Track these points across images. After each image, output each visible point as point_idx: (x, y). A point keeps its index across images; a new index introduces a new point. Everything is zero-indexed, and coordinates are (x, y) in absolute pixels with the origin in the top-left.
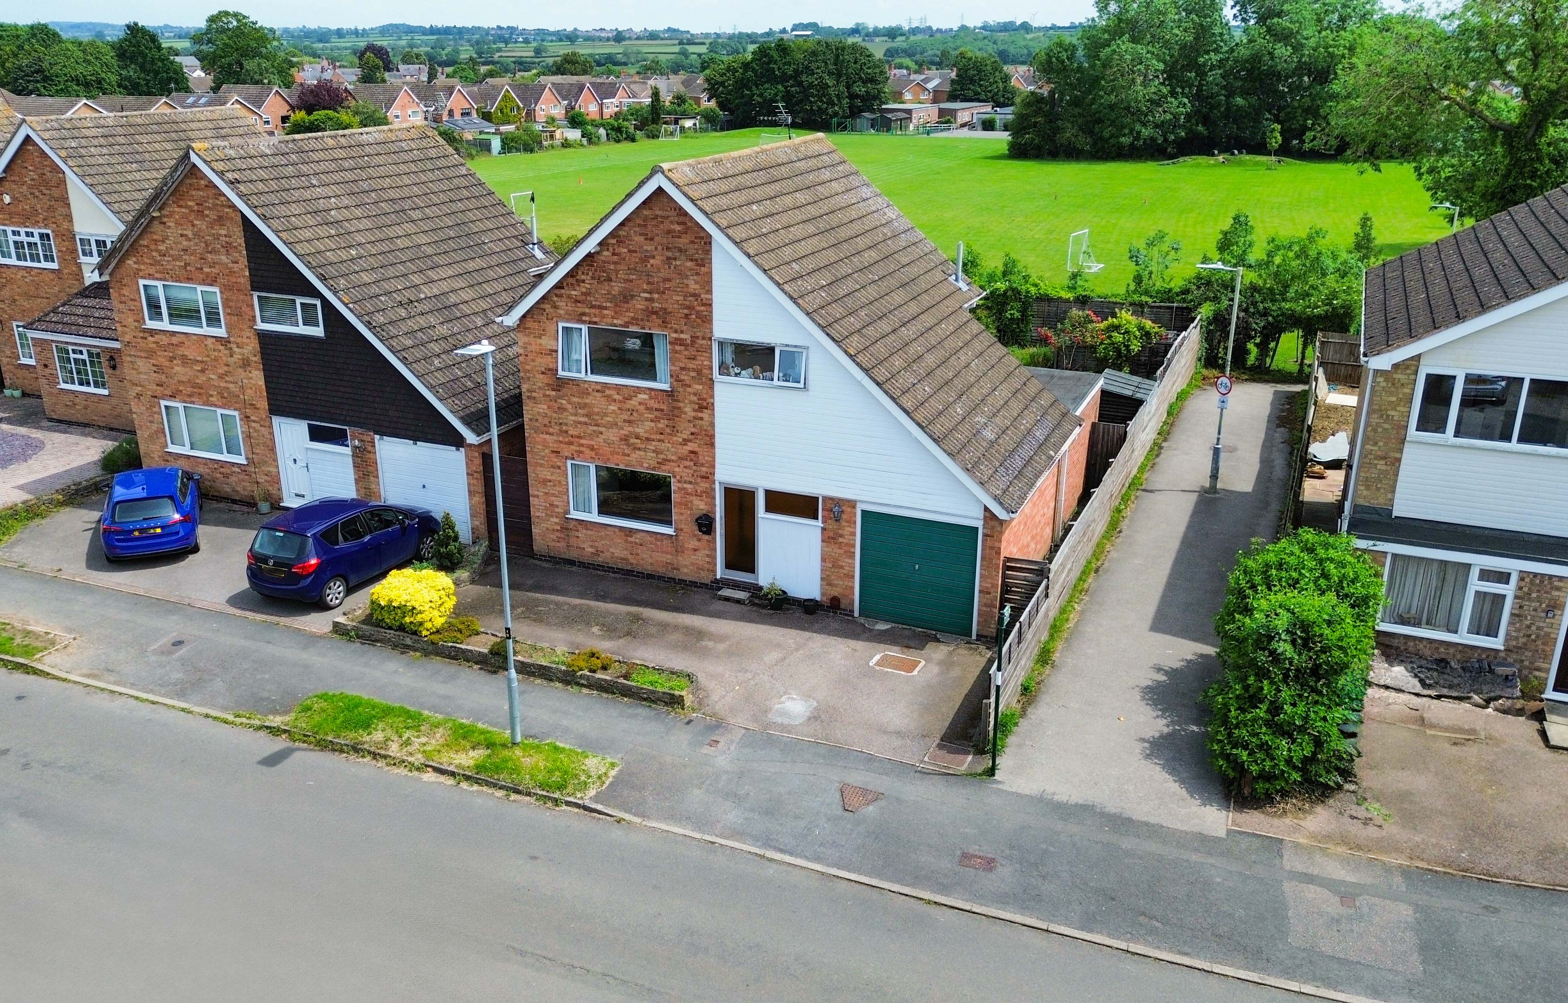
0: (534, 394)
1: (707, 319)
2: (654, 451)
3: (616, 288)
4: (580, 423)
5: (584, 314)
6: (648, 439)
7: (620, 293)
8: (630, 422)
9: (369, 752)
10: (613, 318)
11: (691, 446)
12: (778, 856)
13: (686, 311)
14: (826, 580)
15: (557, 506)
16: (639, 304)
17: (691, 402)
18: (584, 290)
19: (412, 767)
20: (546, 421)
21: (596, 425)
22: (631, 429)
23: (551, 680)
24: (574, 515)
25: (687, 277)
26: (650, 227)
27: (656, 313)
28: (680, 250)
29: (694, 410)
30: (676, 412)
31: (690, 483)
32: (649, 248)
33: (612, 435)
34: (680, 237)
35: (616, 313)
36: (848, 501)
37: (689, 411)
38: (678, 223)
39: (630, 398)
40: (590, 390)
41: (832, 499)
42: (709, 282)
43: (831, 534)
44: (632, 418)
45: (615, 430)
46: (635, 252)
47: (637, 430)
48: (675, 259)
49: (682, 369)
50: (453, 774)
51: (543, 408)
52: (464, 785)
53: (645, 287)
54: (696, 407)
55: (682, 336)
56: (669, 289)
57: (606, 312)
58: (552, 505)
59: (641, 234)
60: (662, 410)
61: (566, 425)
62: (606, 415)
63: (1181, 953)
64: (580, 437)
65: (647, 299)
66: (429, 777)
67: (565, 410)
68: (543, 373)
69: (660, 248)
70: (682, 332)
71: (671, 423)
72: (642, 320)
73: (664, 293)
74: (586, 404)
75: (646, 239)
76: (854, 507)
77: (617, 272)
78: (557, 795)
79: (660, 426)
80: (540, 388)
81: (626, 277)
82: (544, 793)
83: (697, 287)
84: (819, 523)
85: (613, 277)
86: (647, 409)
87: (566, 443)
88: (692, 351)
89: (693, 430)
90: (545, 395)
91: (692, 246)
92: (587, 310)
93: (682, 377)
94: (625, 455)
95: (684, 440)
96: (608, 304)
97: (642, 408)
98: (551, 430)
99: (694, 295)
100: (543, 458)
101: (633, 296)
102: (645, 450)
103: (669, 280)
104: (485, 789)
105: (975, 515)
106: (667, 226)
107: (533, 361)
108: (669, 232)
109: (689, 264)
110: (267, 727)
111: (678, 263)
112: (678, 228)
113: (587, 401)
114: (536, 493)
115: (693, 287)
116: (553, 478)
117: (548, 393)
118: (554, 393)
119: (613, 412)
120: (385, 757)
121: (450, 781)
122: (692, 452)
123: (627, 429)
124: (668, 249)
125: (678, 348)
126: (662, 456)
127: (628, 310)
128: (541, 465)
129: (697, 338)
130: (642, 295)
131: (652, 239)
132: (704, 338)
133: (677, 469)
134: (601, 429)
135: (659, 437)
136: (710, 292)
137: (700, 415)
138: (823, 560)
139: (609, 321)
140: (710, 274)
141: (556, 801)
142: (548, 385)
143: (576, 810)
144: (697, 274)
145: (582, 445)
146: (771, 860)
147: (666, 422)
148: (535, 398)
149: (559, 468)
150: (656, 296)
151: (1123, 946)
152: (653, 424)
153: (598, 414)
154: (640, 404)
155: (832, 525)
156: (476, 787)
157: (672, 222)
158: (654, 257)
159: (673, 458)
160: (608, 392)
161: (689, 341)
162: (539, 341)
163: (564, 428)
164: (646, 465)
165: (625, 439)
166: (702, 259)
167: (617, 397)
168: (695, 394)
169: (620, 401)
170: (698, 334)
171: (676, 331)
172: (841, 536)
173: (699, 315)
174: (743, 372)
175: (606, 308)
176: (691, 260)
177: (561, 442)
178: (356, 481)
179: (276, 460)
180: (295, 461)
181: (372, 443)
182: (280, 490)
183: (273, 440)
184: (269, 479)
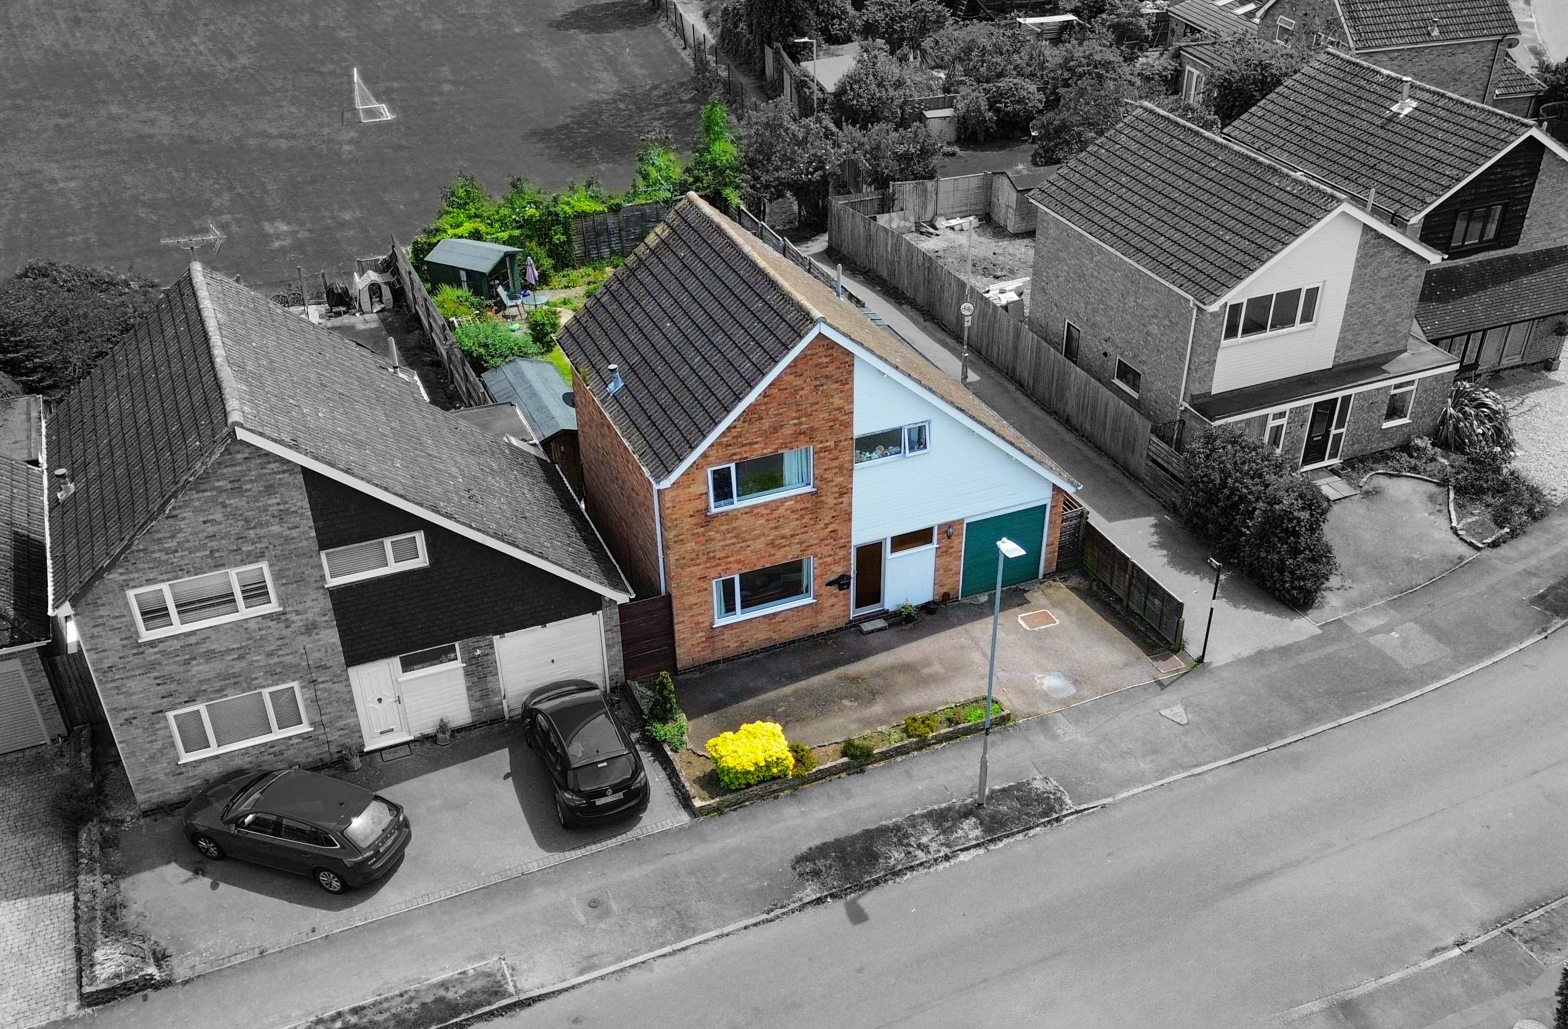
0: (681, 537)
1: (849, 425)
2: (798, 543)
3: (767, 424)
4: (728, 545)
5: (735, 454)
6: (792, 536)
7: (770, 427)
8: (776, 528)
10: (763, 449)
11: (831, 528)
13: (831, 424)
14: (937, 583)
15: (703, 622)
16: (788, 431)
17: (833, 493)
18: (735, 434)
20: (693, 556)
21: (744, 541)
22: (777, 533)
24: (719, 622)
25: (832, 397)
26: (799, 366)
27: (804, 433)
28: (827, 377)
29: (836, 498)
30: (819, 506)
31: (830, 555)
32: (798, 383)
33: (759, 544)
34: (827, 367)
35: (766, 444)
36: (958, 521)
37: (831, 501)
38: (826, 356)
39: (777, 508)
40: (739, 515)
41: (945, 524)
42: (852, 396)
43: (944, 549)
44: (779, 524)
45: (762, 539)
46: (786, 389)
47: (783, 532)
48: (822, 385)
49: (825, 470)
51: (691, 545)
53: (794, 415)
54: (837, 495)
55: (827, 444)
56: (816, 411)
57: (756, 446)
58: (697, 623)
59: (791, 374)
60: (806, 508)
61: (714, 551)
62: (754, 530)
64: (727, 557)
65: (795, 425)
67: (713, 539)
68: (691, 516)
69: (808, 380)
70: (827, 441)
71: (814, 515)
72: (791, 442)
73: (811, 415)
74: (734, 528)
75: (796, 377)
76: (962, 523)
77: (767, 410)
78: (1055, 815)
79: (804, 521)
80: (688, 530)
81: (777, 412)
83: (842, 401)
84: (935, 545)
85: (764, 416)
86: (793, 512)
87: (713, 567)
88: (835, 453)
89: (834, 514)
90: (693, 535)
91: (837, 371)
92: (738, 450)
93: (826, 476)
94: (770, 555)
95: (826, 524)
96: (759, 439)
97: (788, 512)
98: (698, 561)
99: (839, 409)
100: (689, 588)
101: (782, 427)
102: (790, 545)
103: (817, 403)
105: (1046, 496)
106: (816, 360)
107: (681, 509)
108: (817, 365)
109: (835, 386)
110: (809, 903)
111: (825, 387)
112: (825, 360)
113: (734, 525)
114: (681, 619)
115: (837, 401)
116: (700, 600)
117: (695, 531)
118: (702, 529)
119: (761, 525)
122: (832, 532)
123: (774, 533)
124: (816, 379)
125: (822, 455)
126: (804, 545)
127: (778, 438)
128: (688, 594)
129: (841, 441)
130: (791, 422)
131: (801, 375)
132: (846, 440)
133: (819, 550)
134: (748, 543)
135: (803, 530)
136: (852, 402)
137: (840, 500)
138: (936, 570)
139: (759, 452)
140: (852, 389)
141: (1057, 820)
142: (695, 525)
144: (841, 392)
145: (730, 562)
147: (810, 516)
148: (682, 540)
149: (706, 589)
150: (804, 419)
152: (798, 522)
153: (746, 531)
154: (786, 510)
155: (945, 542)
157: (820, 357)
158: (802, 389)
159: (815, 542)
160: (756, 511)
161: (833, 447)
162: (687, 490)
163: (712, 555)
164: (790, 557)
165: (772, 543)
166: (846, 379)
167: (765, 512)
168: (837, 486)
169: (768, 514)
170: (841, 438)
171: (822, 442)
172: (952, 548)
173: (842, 423)
174: (874, 455)
175: (756, 443)
176: (837, 382)
177: (708, 568)
178: (469, 689)
179: (355, 710)
180: (380, 700)
181: (491, 646)
182: (361, 737)
183: (350, 692)
184: (345, 732)
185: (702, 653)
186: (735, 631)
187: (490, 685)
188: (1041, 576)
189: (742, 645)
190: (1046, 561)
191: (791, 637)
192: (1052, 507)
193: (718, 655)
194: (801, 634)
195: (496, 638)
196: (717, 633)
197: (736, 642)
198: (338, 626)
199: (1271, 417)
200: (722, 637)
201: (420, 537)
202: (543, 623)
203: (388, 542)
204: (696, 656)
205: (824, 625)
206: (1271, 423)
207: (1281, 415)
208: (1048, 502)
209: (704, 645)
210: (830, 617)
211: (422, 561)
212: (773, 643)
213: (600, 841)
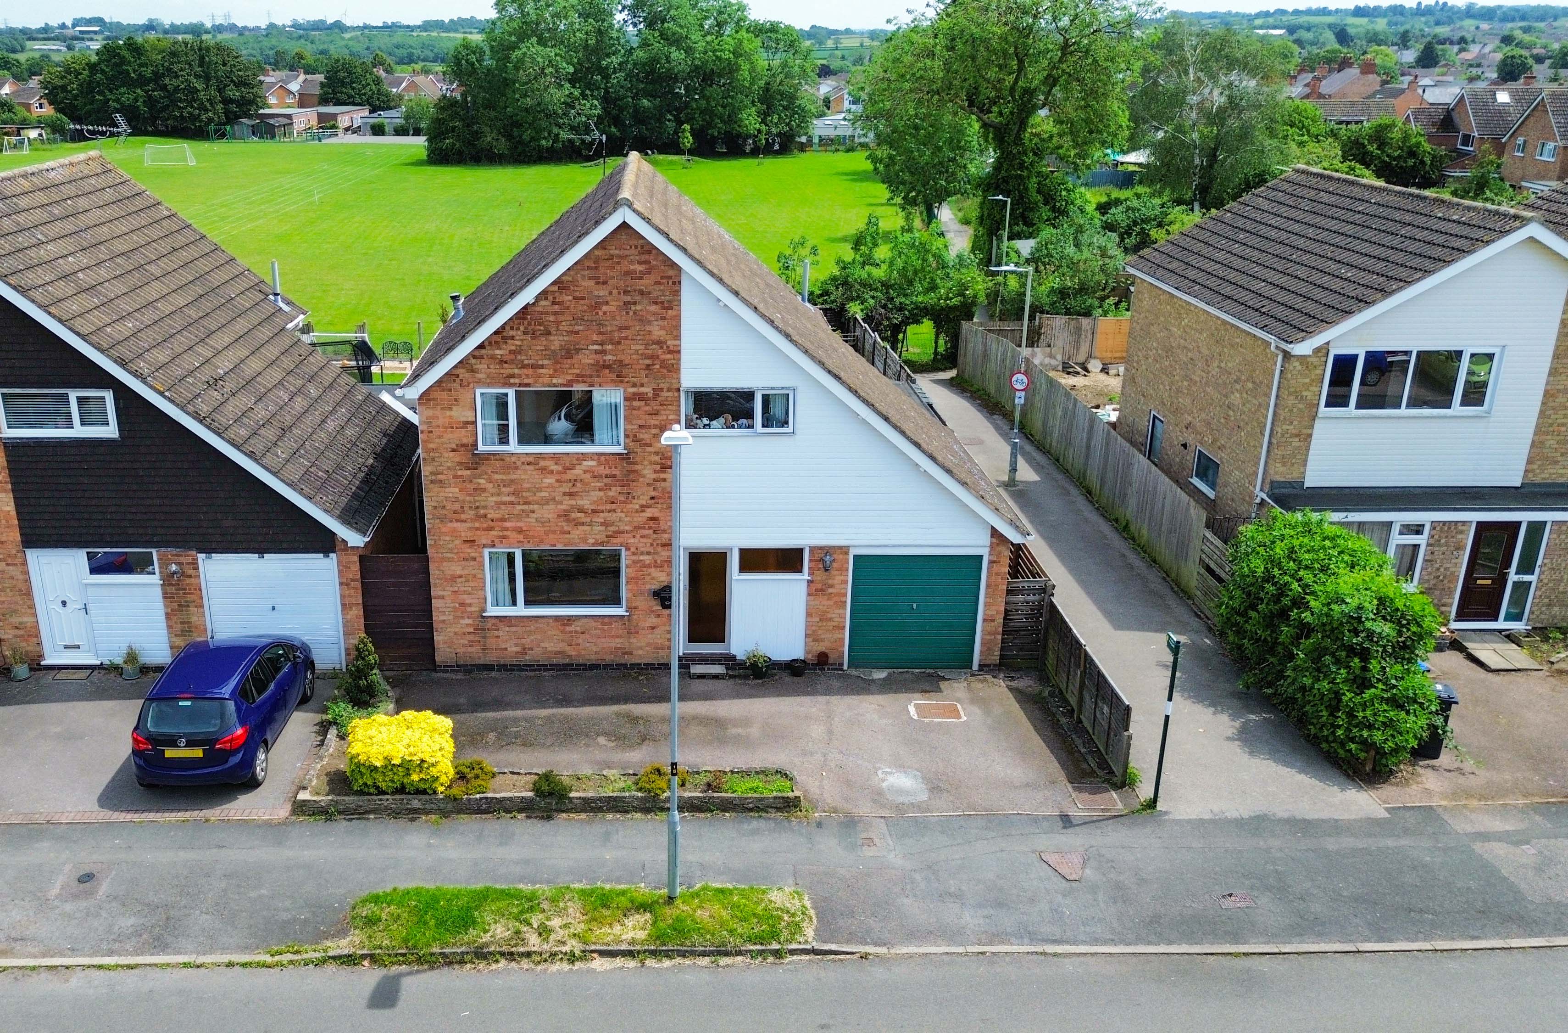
0: (440, 477)
1: (674, 368)
2: (602, 524)
3: (557, 343)
4: (504, 503)
5: (512, 376)
6: (594, 511)
7: (562, 348)
8: (571, 494)
9: (502, 954)
10: (551, 377)
11: (649, 513)
12: (1059, 949)
13: (648, 362)
14: (811, 635)
15: (470, 605)
16: (587, 359)
17: (651, 463)
18: (513, 348)
19: (572, 958)
20: (457, 506)
21: (526, 503)
22: (573, 502)
23: (627, 812)
24: (493, 611)
25: (650, 322)
26: (602, 270)
27: (609, 367)
28: (642, 293)
29: (655, 472)
30: (632, 476)
31: (648, 553)
32: (601, 293)
33: (548, 512)
34: (641, 278)
35: (555, 371)
36: (840, 548)
37: (649, 473)
38: (639, 263)
39: (572, 467)
40: (519, 463)
41: (821, 548)
42: (678, 327)
43: (819, 586)
44: (574, 490)
45: (551, 507)
46: (583, 298)
47: (580, 503)
48: (635, 303)
49: (640, 427)
50: (630, 954)
51: (453, 491)
52: (650, 962)
53: (595, 337)
54: (658, 467)
55: (642, 390)
56: (626, 338)
57: (541, 371)
58: (462, 604)
59: (590, 279)
60: (614, 476)
61: (485, 507)
62: (540, 490)
63: (1474, 938)
64: (503, 520)
65: (596, 352)
66: (599, 964)
67: (484, 490)
68: (453, 450)
69: (615, 292)
70: (642, 385)
71: (625, 490)
72: (591, 376)
73: (619, 343)
74: (512, 481)
75: (597, 283)
76: (847, 553)
77: (558, 323)
78: (775, 946)
79: (611, 494)
80: (449, 468)
81: (571, 328)
82: (759, 947)
83: (662, 332)
84: (805, 576)
85: (553, 330)
86: (595, 477)
87: (484, 529)
88: (655, 405)
89: (653, 494)
90: (456, 477)
91: (657, 287)
92: (516, 371)
93: (641, 436)
94: (564, 532)
95: (642, 506)
96: (546, 362)
97: (588, 476)
98: (463, 516)
99: (660, 343)
100: (451, 550)
101: (578, 351)
102: (590, 524)
103: (627, 328)
104: (678, 960)
105: (981, 543)
106: (625, 266)
107: (440, 437)
108: (627, 273)
109: (653, 308)
110: (334, 958)
111: (639, 307)
112: (639, 268)
113: (513, 477)
114: (441, 593)
115: (657, 332)
116: (466, 572)
117: (459, 473)
118: (469, 472)
119: (550, 486)
120: (528, 954)
121: (631, 964)
122: (651, 519)
123: (568, 502)
124: (626, 292)
125: (636, 404)
126: (612, 529)
127: (572, 366)
128: (450, 560)
129: (662, 390)
130: (591, 347)
131: (605, 283)
132: (669, 390)
133: (632, 540)
134: (532, 507)
135: (609, 507)
136: (678, 337)
137: (663, 476)
138: (809, 614)
139: (546, 380)
140: (678, 317)
141: (777, 954)
142: (460, 463)
143: (808, 957)
144: (663, 318)
145: (507, 529)
146: (1055, 955)
147: (619, 489)
148: (441, 481)
149: (474, 559)
150: (609, 347)
151: (1427, 946)
152: (601, 494)
153: (528, 490)
154: (585, 472)
155: (820, 575)
156: (667, 963)
157: (631, 262)
158: (607, 303)
159: (627, 528)
160: (542, 463)
161: (650, 395)
162: (448, 413)
163: (482, 512)
164: (591, 541)
165: (565, 515)
166: (669, 302)
167: (554, 468)
168: (656, 453)
169: (559, 472)
170: (662, 386)
171: (634, 385)
172: (832, 586)
173: (664, 364)
174: (714, 422)
175: (542, 367)
176: (656, 303)
177: (477, 529)
178: (168, 616)
179: (32, 607)
180: (64, 603)
181: (195, 565)
182: (39, 644)
183: (28, 581)
184: (21, 632)
185: (470, 650)
186: (514, 629)
187: (194, 619)
188: (975, 666)
189: (524, 651)
190: (983, 644)
191: (593, 658)
192: (991, 562)
193: (491, 658)
194: (608, 658)
195: (201, 556)
196: (489, 625)
197: (516, 645)
198: (13, 491)
199: (1396, 529)
200: (496, 633)
201: (108, 396)
202: (261, 551)
203: (73, 395)
204: (461, 650)
205: (640, 652)
206: (1397, 539)
207: (1418, 530)
208: (985, 552)
209: (471, 637)
210: (649, 644)
211: (110, 431)
212: (567, 661)
213: (164, 811)
